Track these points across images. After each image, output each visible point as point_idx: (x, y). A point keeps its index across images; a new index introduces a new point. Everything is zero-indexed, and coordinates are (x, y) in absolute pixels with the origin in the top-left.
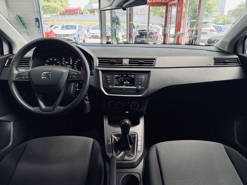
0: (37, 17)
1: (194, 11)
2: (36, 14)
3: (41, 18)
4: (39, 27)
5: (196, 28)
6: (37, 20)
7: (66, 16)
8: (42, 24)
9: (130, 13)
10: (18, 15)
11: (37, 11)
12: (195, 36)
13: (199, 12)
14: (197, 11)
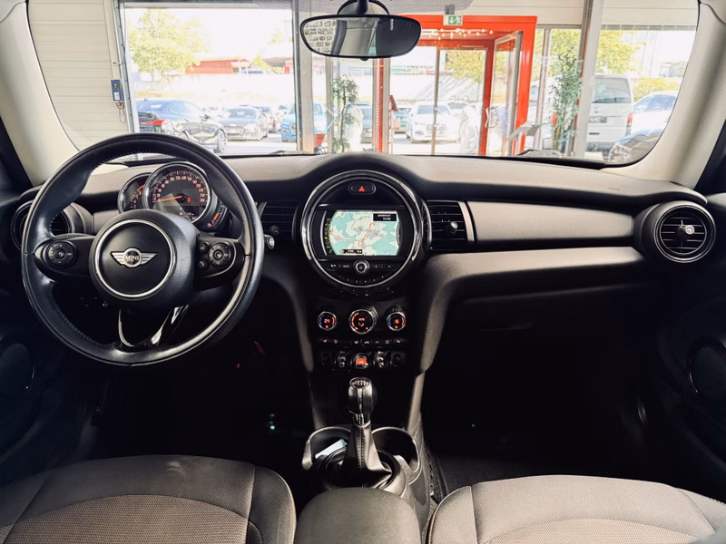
0: (116, 77)
1: (567, 64)
2: (115, 69)
3: (127, 81)
4: (121, 104)
5: (573, 110)
6: (116, 86)
7: (203, 76)
8: (129, 98)
9: (382, 69)
11: (116, 61)
13: (582, 66)
14: (576, 62)
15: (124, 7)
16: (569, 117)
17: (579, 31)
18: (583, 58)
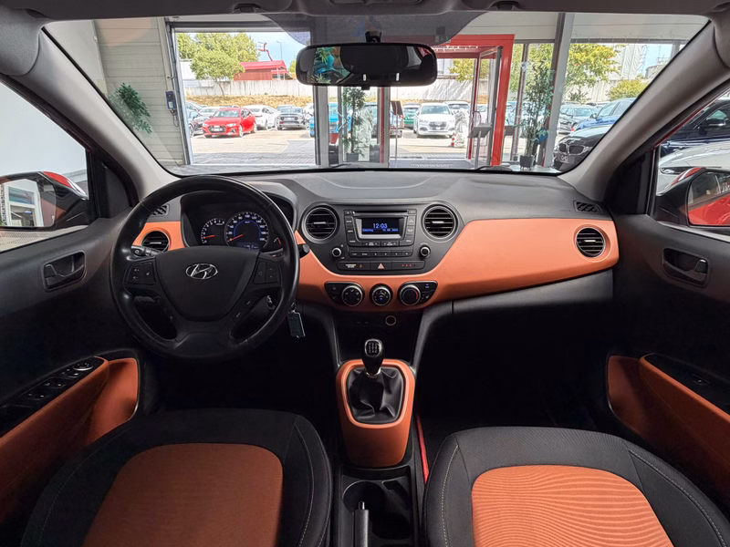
0: (170, 89)
1: (541, 74)
2: (169, 82)
3: (179, 92)
4: (174, 111)
5: (545, 114)
6: (170, 97)
7: (249, 82)
8: (181, 106)
10: (127, 86)
11: (169, 76)
12: (543, 133)
13: (554, 76)
14: (548, 72)
15: (175, 32)
16: (541, 118)
17: (552, 45)
18: (556, 70)
